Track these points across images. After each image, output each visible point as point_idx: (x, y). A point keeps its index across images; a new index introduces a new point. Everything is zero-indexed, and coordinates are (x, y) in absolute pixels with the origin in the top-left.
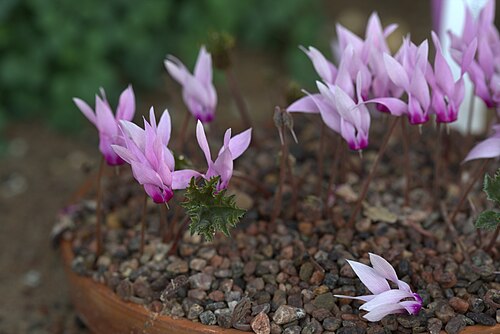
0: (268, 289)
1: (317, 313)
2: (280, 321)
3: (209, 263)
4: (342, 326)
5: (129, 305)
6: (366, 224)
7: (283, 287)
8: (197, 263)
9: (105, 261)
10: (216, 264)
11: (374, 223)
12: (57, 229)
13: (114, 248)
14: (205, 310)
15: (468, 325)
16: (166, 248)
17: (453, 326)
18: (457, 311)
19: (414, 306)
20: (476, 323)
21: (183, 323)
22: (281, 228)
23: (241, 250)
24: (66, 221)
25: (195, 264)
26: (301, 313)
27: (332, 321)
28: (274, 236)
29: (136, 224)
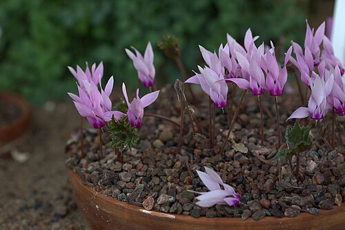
0: (161, 184)
1: (181, 201)
2: (159, 203)
3: (135, 167)
4: (193, 208)
5: (85, 187)
6: (231, 153)
7: (169, 184)
8: (126, 166)
9: (84, 161)
10: (139, 168)
11: (236, 152)
12: (69, 142)
13: (90, 155)
14: (122, 192)
15: (267, 215)
16: (116, 156)
17: (256, 215)
18: (263, 207)
19: (234, 201)
20: (272, 215)
21: (109, 199)
22: (183, 151)
23: (156, 161)
24: (75, 138)
25: (125, 167)
26: (172, 199)
27: (188, 206)
28: (178, 155)
29: (108, 142)
